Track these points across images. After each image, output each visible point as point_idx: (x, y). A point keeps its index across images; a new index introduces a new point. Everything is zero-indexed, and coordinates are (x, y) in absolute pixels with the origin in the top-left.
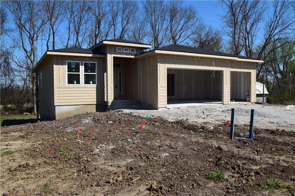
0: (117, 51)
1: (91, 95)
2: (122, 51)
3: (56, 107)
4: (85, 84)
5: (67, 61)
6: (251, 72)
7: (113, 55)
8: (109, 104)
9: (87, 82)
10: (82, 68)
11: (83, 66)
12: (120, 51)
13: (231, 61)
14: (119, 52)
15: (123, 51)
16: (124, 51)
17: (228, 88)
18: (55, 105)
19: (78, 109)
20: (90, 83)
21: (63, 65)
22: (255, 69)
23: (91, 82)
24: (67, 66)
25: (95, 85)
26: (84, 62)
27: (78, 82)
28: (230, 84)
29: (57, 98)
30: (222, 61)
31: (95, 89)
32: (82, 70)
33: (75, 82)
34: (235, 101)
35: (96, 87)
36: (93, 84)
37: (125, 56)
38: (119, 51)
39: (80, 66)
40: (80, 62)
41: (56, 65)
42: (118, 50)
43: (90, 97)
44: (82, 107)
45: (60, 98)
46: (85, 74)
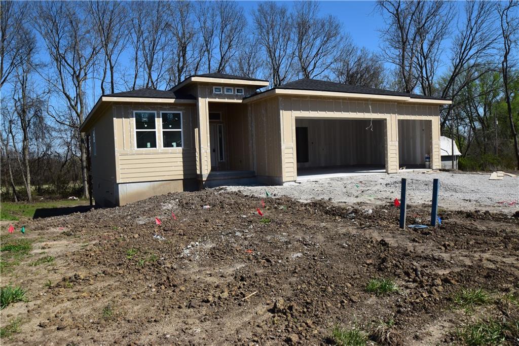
0: (214, 92)
1: (176, 164)
2: (221, 92)
3: (119, 185)
4: (164, 147)
5: (134, 112)
6: (431, 121)
7: (208, 100)
8: (204, 179)
9: (167, 144)
10: (159, 122)
11: (161, 119)
12: (219, 93)
13: (398, 102)
14: (217, 94)
15: (223, 91)
16: (225, 93)
17: (394, 148)
18: (118, 182)
19: (154, 188)
20: (172, 146)
21: (129, 118)
22: (437, 115)
23: (174, 144)
24: (134, 119)
25: (180, 148)
26: (161, 112)
27: (154, 145)
29: (121, 171)
30: (384, 103)
31: (181, 155)
32: (159, 125)
33: (149, 144)
34: (406, 168)
35: (182, 151)
36: (177, 146)
37: (226, 100)
38: (216, 93)
39: (156, 119)
40: (155, 112)
41: (117, 118)
42: (216, 91)
43: (173, 168)
44: (162, 185)
45: (126, 171)
46: (163, 132)
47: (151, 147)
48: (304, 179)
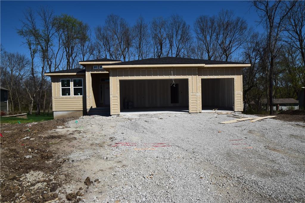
1: (79, 103)
2: (98, 68)
3: (54, 112)
4: (74, 95)
5: (61, 79)
6: (234, 78)
7: (90, 72)
9: (76, 94)
10: (72, 84)
11: (73, 82)
12: (96, 69)
16: (100, 68)
18: (53, 110)
19: (69, 114)
20: (78, 95)
21: (58, 82)
23: (79, 94)
24: (61, 83)
25: (82, 96)
26: (73, 79)
31: (82, 99)
32: (72, 85)
33: (67, 94)
35: (82, 97)
36: (80, 95)
39: (70, 82)
40: (70, 79)
41: (53, 82)
43: (78, 105)
44: (73, 113)
45: (57, 106)
46: (74, 88)
47: (68, 95)
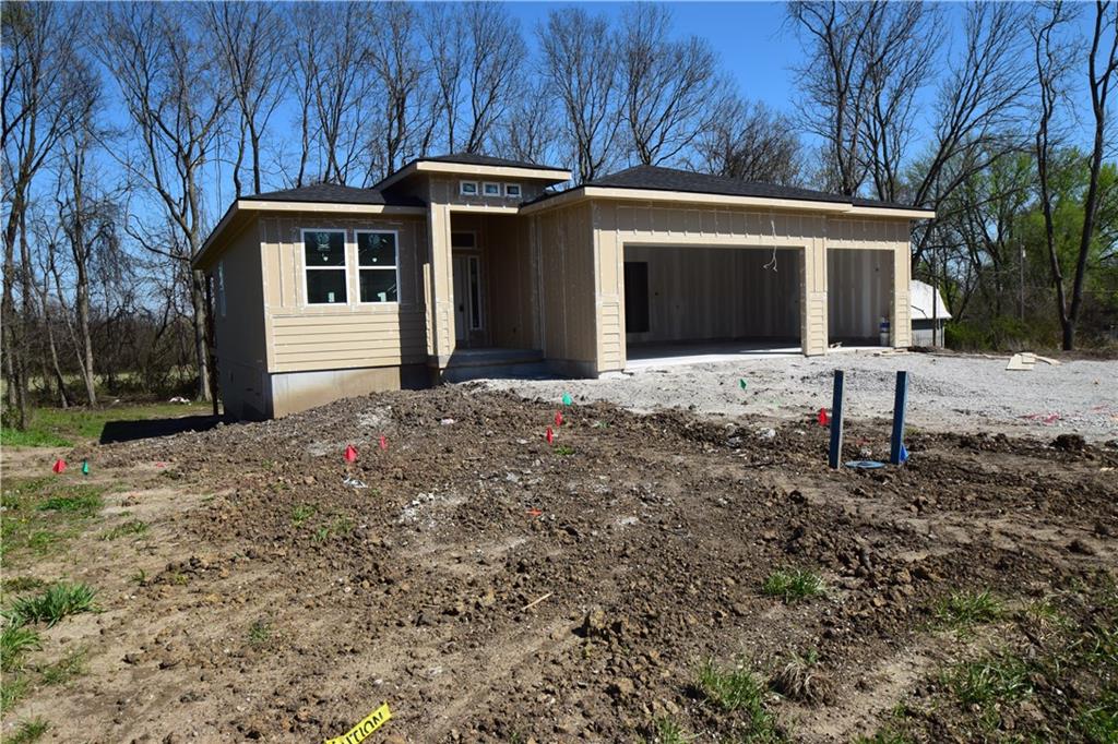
0: (462, 191)
1: (384, 335)
2: (477, 192)
3: (273, 377)
4: (363, 300)
5: (303, 231)
6: (893, 251)
7: (450, 207)
8: (442, 365)
9: (369, 295)
10: (351, 251)
11: (356, 245)
12: (472, 194)
13: (829, 214)
14: (468, 197)
15: (480, 191)
16: (484, 194)
17: (820, 305)
18: (270, 371)
19: (342, 383)
20: (379, 300)
21: (290, 242)
22: (906, 241)
23: (382, 295)
24: (303, 245)
25: (395, 303)
26: (356, 232)
27: (341, 297)
28: (826, 289)
29: (277, 350)
30: (801, 216)
31: (396, 318)
32: (352, 258)
33: (331, 296)
34: (842, 346)
35: (397, 309)
36: (388, 300)
37: (487, 209)
38: (467, 193)
39: (346, 245)
40: (345, 231)
41: (268, 242)
42: (465, 190)
43: (381, 344)
44: (360, 376)
45: (287, 349)
46: (361, 271)
47: (336, 301)
48: (641, 365)
